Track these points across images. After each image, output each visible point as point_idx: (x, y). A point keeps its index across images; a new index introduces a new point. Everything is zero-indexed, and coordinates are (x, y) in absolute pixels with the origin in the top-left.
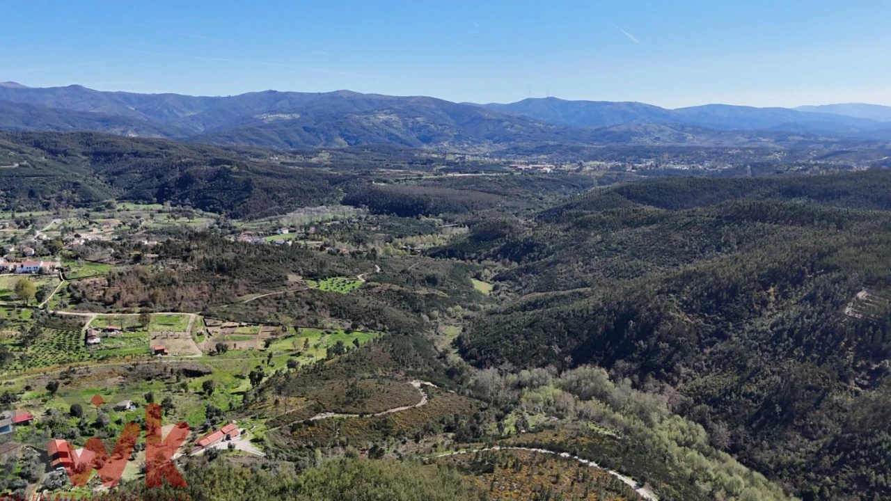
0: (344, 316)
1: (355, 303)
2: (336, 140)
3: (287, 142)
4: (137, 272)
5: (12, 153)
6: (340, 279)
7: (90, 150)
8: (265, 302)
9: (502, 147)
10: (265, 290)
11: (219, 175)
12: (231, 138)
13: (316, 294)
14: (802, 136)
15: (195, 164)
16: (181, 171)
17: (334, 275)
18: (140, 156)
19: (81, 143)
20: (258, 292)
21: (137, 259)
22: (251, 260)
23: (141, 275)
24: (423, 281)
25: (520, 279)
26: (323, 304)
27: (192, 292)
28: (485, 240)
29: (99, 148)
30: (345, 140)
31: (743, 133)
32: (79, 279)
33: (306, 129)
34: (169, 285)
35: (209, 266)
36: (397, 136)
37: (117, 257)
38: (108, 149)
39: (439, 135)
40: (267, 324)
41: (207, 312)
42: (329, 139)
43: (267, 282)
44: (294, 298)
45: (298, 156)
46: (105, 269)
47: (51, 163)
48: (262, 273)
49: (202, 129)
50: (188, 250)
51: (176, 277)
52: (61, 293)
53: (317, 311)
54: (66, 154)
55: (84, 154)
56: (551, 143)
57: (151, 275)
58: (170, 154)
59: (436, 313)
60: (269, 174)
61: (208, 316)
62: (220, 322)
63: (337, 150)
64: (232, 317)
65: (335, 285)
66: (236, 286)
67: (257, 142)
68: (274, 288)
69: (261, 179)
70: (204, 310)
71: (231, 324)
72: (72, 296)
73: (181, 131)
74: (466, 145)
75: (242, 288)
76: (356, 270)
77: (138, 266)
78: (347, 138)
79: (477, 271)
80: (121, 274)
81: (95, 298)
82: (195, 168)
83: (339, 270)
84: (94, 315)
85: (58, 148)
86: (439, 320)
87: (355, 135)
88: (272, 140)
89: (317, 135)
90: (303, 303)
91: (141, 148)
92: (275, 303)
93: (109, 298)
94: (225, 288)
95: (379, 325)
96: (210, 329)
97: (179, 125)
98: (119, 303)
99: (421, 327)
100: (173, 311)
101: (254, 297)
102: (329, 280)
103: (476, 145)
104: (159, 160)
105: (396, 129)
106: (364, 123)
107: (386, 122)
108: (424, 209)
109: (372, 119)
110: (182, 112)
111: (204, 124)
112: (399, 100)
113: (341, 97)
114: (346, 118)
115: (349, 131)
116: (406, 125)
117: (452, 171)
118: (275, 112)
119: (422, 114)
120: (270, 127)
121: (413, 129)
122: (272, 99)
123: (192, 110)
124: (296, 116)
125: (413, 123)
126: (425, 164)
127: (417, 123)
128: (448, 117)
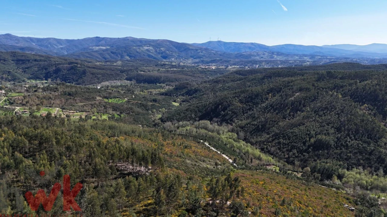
0: (118, 110)
1: (122, 106)
2: (125, 57)
3: (104, 58)
4: (35, 95)
6: (117, 99)
7: (15, 58)
8: (87, 105)
9: (197, 60)
10: (87, 102)
11: (72, 68)
12: (78, 56)
13: (107, 103)
14: (321, 56)
15: (62, 64)
16: (55, 67)
17: (115, 97)
18: (37, 61)
19: (11, 56)
20: (84, 102)
21: (36, 91)
22: (82, 92)
23: (37, 96)
24: (151, 101)
25: (190, 101)
26: (110, 106)
27: (58, 102)
28: (179, 89)
29: (20, 58)
30: (129, 57)
31: (297, 55)
32: (12, 97)
33: (112, 53)
34: (49, 99)
35: (65, 93)
36: (152, 56)
37: (27, 91)
38: (23, 58)
39: (170, 55)
40: (87, 112)
41: (63, 107)
42: (122, 57)
43: (87, 99)
44: (99, 105)
45: (107, 63)
46: (23, 94)
48: (86, 96)
49: (66, 53)
50: (56, 88)
51: (51, 96)
52: (5, 101)
53: (107, 108)
54: (5, 60)
55: (12, 60)
56: (218, 59)
57: (41, 96)
58: (51, 60)
59: (155, 110)
60: (94, 68)
61: (64, 109)
62: (68, 111)
63: (125, 61)
64: (73, 109)
65: (115, 101)
66: (76, 100)
67: (89, 57)
68: (89, 101)
69: (90, 69)
70: (62, 106)
71: (73, 112)
72: (9, 102)
73: (56, 53)
74: (182, 60)
75: (77, 101)
76: (124, 96)
77: (36, 93)
78: (130, 57)
79: (175, 99)
80: (29, 95)
81: (19, 103)
82: (62, 65)
83: (118, 96)
84: (18, 108)
86: (155, 113)
87: (134, 55)
88: (97, 57)
89: (117, 55)
90: (102, 106)
91: (38, 58)
92: (91, 106)
93: (24, 102)
94: (70, 101)
95: (131, 113)
96: (64, 113)
97: (55, 51)
98: (28, 104)
99: (148, 114)
100: (50, 107)
101: (82, 104)
102: (113, 99)
103: (186, 60)
104: (46, 63)
105: (152, 53)
106: (138, 50)
107: (147, 50)
108: (159, 81)
109: (141, 48)
110: (57, 46)
111: (67, 51)
112: (154, 41)
113: (128, 39)
114: (130, 48)
115: (131, 54)
116: (156, 51)
117: (173, 68)
118: (99, 46)
119: (163, 47)
120: (96, 51)
121: (159, 53)
122: (98, 40)
123: (61, 45)
124: (108, 47)
125: (159, 50)
126: (162, 66)
127: (161, 50)
128: (174, 48)
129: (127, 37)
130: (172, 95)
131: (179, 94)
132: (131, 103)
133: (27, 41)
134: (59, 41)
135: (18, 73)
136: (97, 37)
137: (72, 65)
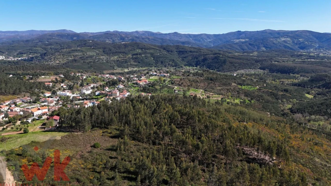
0: (249, 96)
1: (254, 93)
2: (262, 48)
3: (242, 49)
4: (188, 78)
5: (158, 51)
6: (250, 86)
7: (178, 51)
8: (224, 90)
10: (224, 87)
11: (216, 58)
12: (222, 48)
13: (240, 89)
15: (208, 54)
16: (204, 56)
17: (248, 85)
18: (192, 52)
20: (222, 87)
21: (188, 75)
22: (221, 78)
23: (189, 79)
24: (282, 91)
25: (327, 95)
26: (242, 92)
27: (202, 85)
28: (315, 81)
29: (181, 50)
32: (173, 79)
33: (250, 44)
34: (196, 82)
35: (208, 79)
36: (288, 46)
37: (183, 75)
39: (309, 46)
40: (223, 95)
41: (206, 90)
42: (259, 48)
43: (225, 84)
44: (233, 90)
45: (245, 53)
46: (180, 77)
47: (168, 54)
48: (224, 82)
49: (212, 46)
50: (202, 74)
51: (198, 80)
52: (169, 81)
53: (240, 94)
54: (172, 52)
55: (176, 52)
57: (191, 80)
58: (201, 52)
59: (285, 100)
60: (233, 58)
61: (206, 91)
62: (209, 93)
63: (261, 51)
64: (213, 92)
65: (248, 88)
66: (215, 85)
67: (230, 49)
68: (226, 86)
69: (229, 59)
70: (205, 89)
71: (212, 93)
72: (171, 82)
73: (205, 46)
74: (322, 50)
75: (217, 85)
76: (256, 84)
77: (188, 77)
78: (266, 47)
79: (308, 91)
80: (184, 78)
81: (177, 83)
82: (208, 56)
83: (250, 84)
84: (176, 87)
85: (170, 50)
86: (285, 103)
87: (270, 46)
88: (237, 48)
89: (254, 47)
90: (236, 91)
91: (192, 50)
92: (227, 90)
93: (180, 83)
94: (212, 85)
95: (261, 100)
96: (206, 94)
97: (205, 44)
98: (183, 85)
99: (277, 103)
100: (196, 88)
101: (220, 88)
102: (246, 86)
103: (327, 50)
104: (197, 53)
105: (289, 44)
106: (275, 42)
107: (285, 41)
108: (293, 72)
109: (278, 40)
110: (207, 40)
111: (213, 44)
112: (292, 32)
113: (266, 32)
114: (267, 40)
115: (267, 45)
116: (293, 42)
117: (311, 59)
118: (239, 39)
119: (301, 37)
120: (237, 44)
121: (296, 44)
122: (239, 33)
123: (210, 39)
124: (247, 40)
125: (297, 41)
126: (299, 56)
127: (299, 41)
128: (315, 39)
129: (265, 30)
130: (306, 86)
131: (314, 85)
132: (262, 91)
133: (187, 37)
134: (208, 36)
135: (179, 60)
136: (239, 31)
137: (216, 55)
